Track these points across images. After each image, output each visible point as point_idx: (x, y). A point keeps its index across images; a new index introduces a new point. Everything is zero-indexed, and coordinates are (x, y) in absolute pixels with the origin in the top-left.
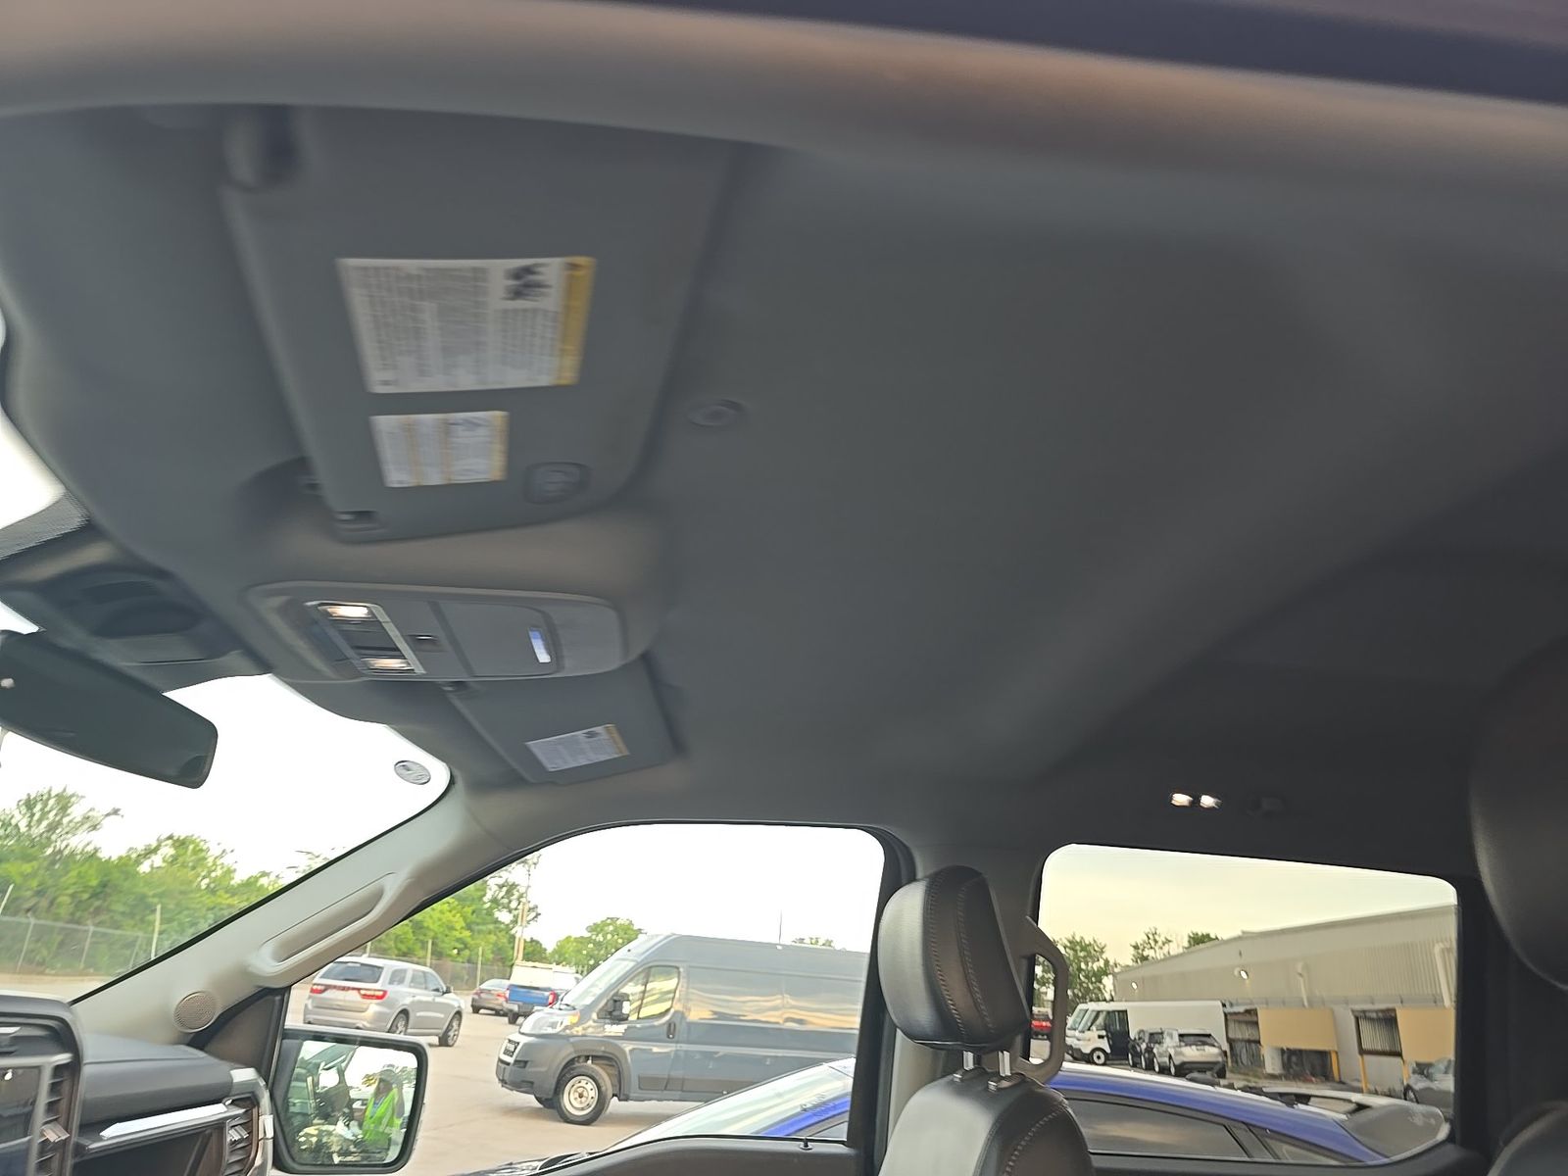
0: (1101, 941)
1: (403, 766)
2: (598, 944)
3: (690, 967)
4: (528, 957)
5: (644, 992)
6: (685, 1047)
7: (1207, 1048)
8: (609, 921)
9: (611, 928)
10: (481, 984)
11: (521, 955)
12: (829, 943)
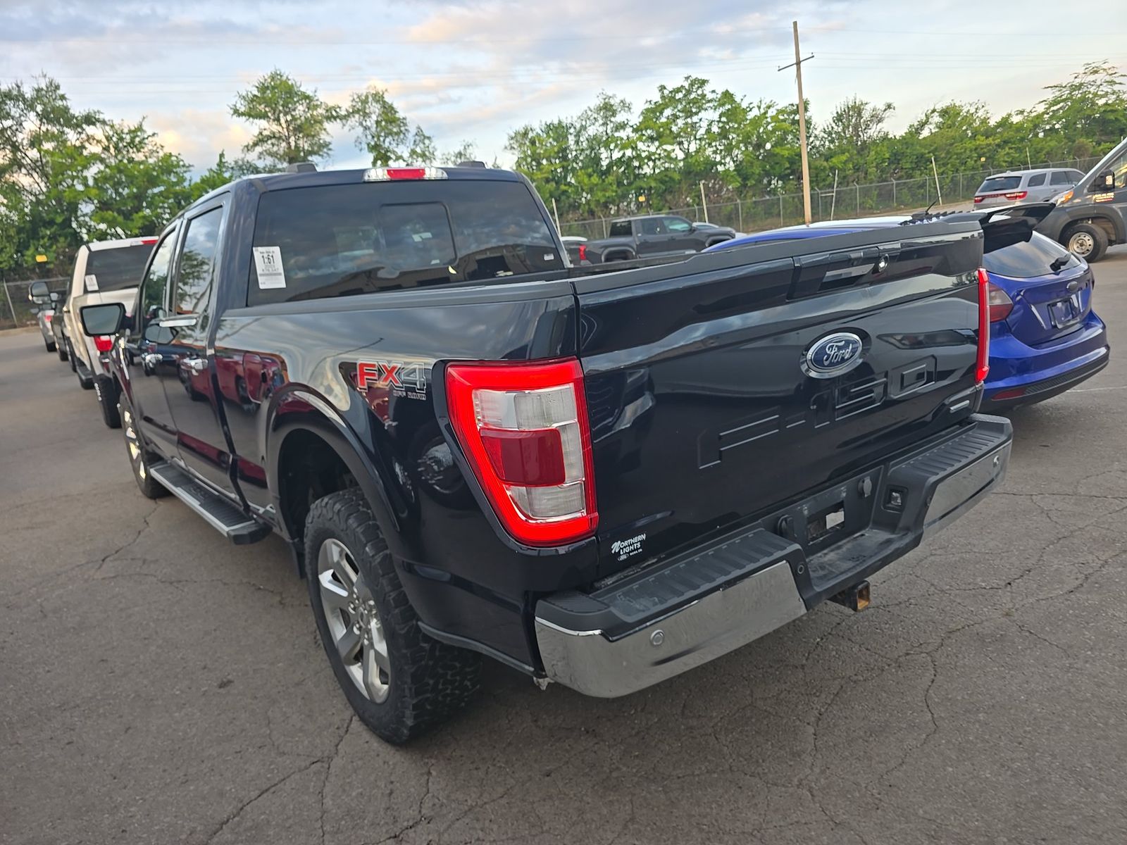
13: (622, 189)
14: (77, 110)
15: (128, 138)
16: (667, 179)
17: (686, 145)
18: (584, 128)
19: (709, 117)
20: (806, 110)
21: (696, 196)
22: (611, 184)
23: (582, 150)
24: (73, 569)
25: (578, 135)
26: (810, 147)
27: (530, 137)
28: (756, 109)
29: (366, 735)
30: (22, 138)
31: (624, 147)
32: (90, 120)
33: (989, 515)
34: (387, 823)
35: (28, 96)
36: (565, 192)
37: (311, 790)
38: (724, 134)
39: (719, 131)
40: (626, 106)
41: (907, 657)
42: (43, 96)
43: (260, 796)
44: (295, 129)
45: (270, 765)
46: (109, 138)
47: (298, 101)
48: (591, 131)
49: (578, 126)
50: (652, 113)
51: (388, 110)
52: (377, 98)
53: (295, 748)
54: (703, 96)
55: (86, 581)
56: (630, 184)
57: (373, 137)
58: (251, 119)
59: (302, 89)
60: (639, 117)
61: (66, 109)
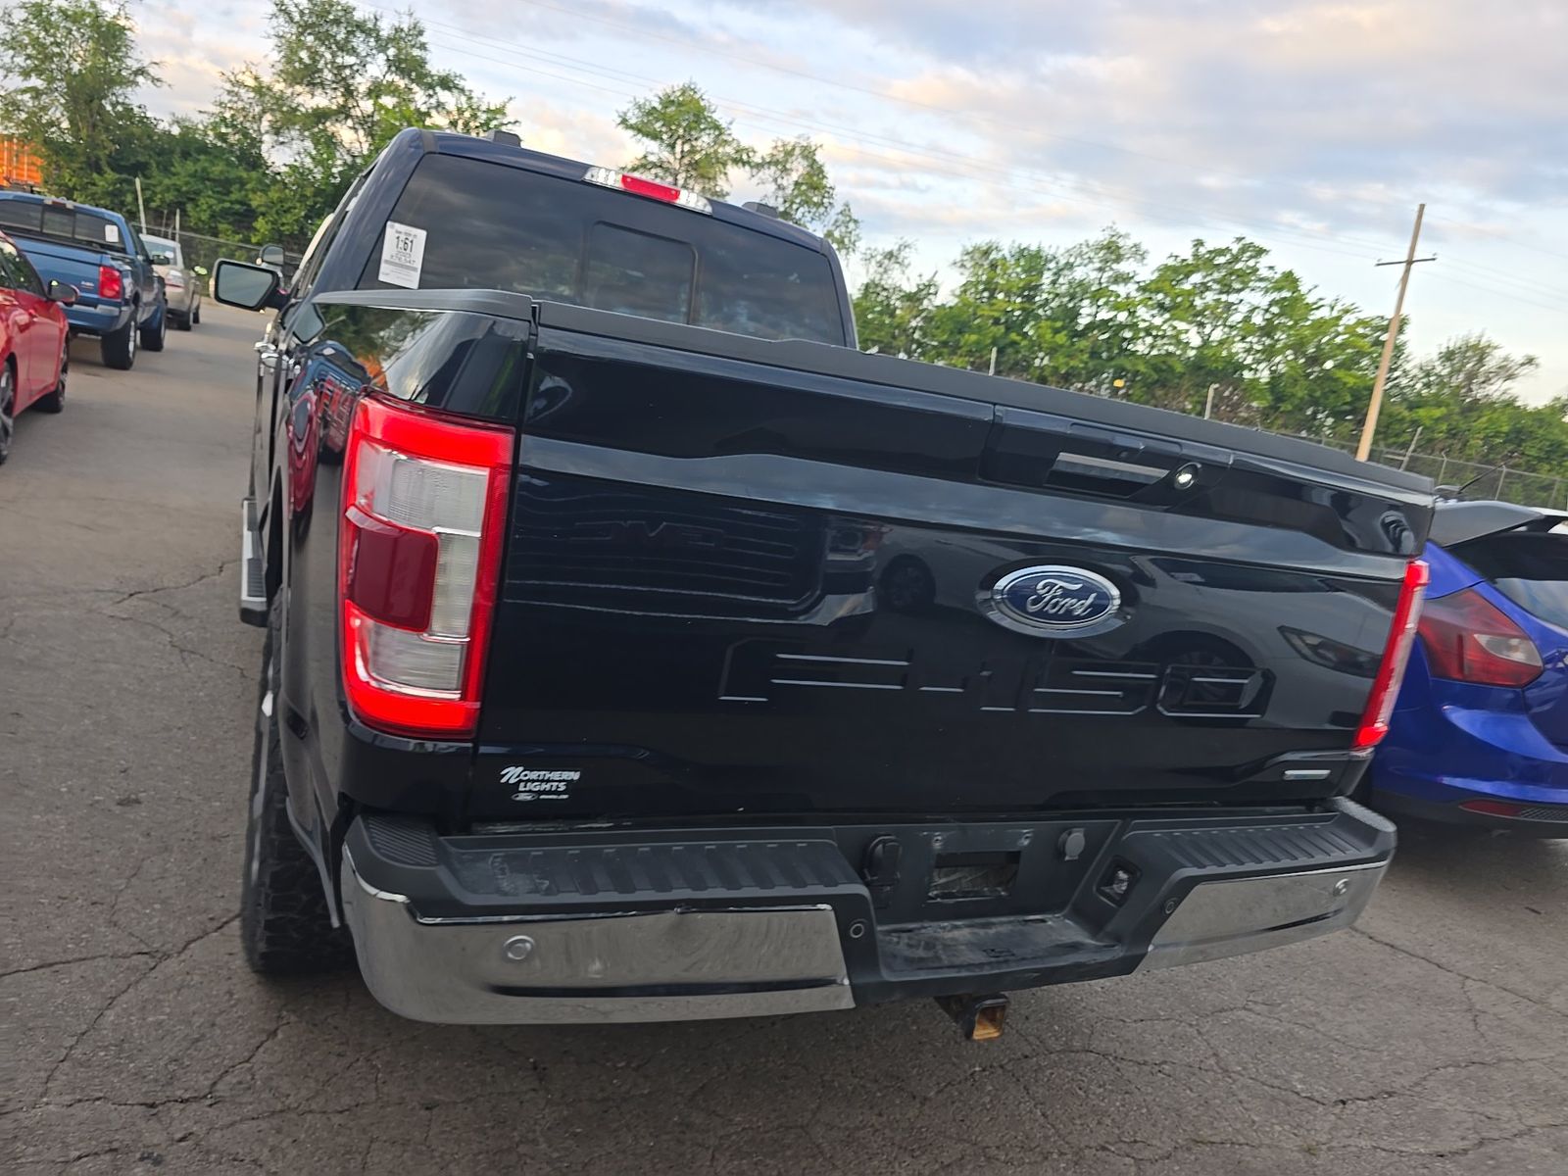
13: (1095, 362)
14: (436, 66)
15: (483, 117)
16: (1164, 367)
17: (1207, 330)
18: (1070, 266)
19: (1254, 300)
20: (1401, 331)
21: (1198, 402)
22: (1082, 351)
23: (1057, 295)
24: (88, 592)
25: (1058, 274)
26: (1390, 384)
27: (991, 257)
28: (1328, 309)
29: (237, 945)
30: (362, 84)
31: (1117, 307)
32: (446, 83)
33: (1377, 982)
34: (156, 1080)
35: (384, 34)
36: (1014, 343)
37: (104, 990)
38: (1268, 330)
39: (1263, 324)
40: (1138, 253)
41: (1099, 1154)
42: (401, 38)
43: (35, 969)
44: (690, 164)
45: (84, 933)
46: (460, 111)
47: (704, 129)
48: (1079, 274)
49: (1063, 262)
50: (1175, 272)
51: (816, 172)
52: (806, 152)
53: (135, 922)
54: (1255, 270)
55: (90, 611)
56: (1110, 359)
57: (785, 202)
58: (640, 136)
59: (715, 116)
60: (1153, 273)
61: (422, 63)
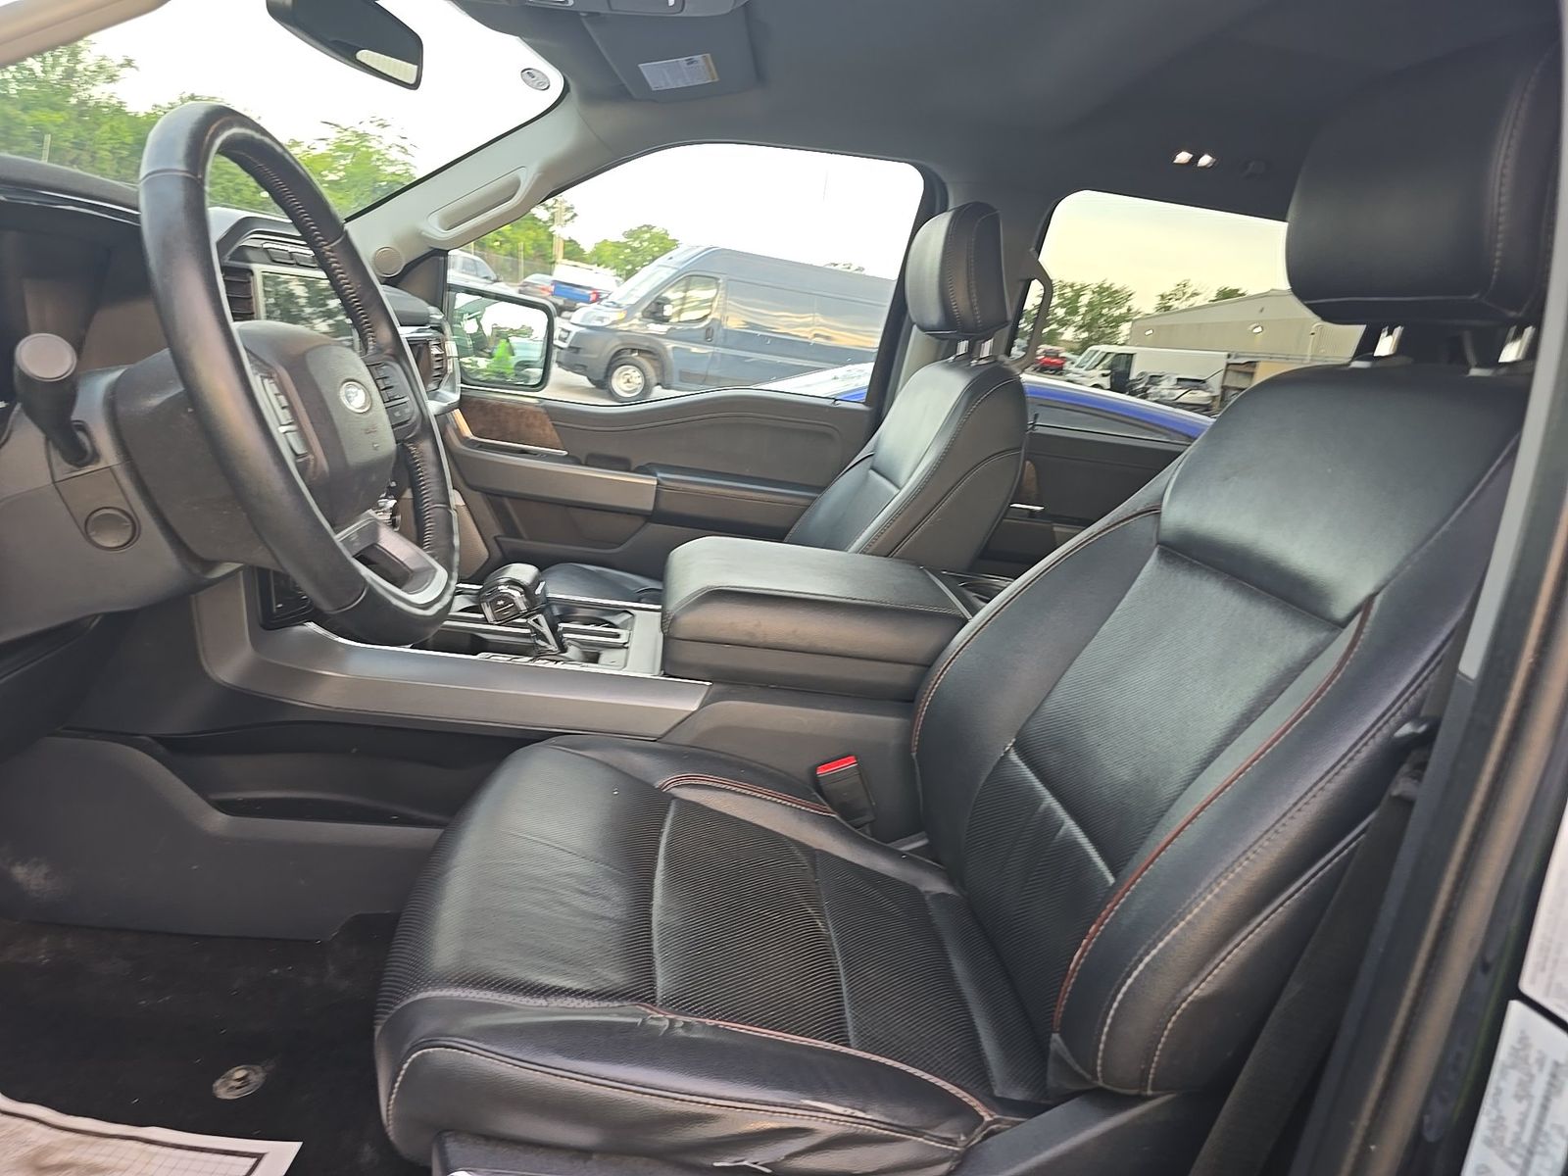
0: (1131, 288)
1: (528, 73)
2: (634, 250)
3: (730, 280)
4: (568, 256)
5: (684, 298)
6: (722, 350)
7: (1200, 392)
8: (646, 228)
9: (647, 236)
10: (525, 277)
11: (560, 254)
12: (860, 269)
